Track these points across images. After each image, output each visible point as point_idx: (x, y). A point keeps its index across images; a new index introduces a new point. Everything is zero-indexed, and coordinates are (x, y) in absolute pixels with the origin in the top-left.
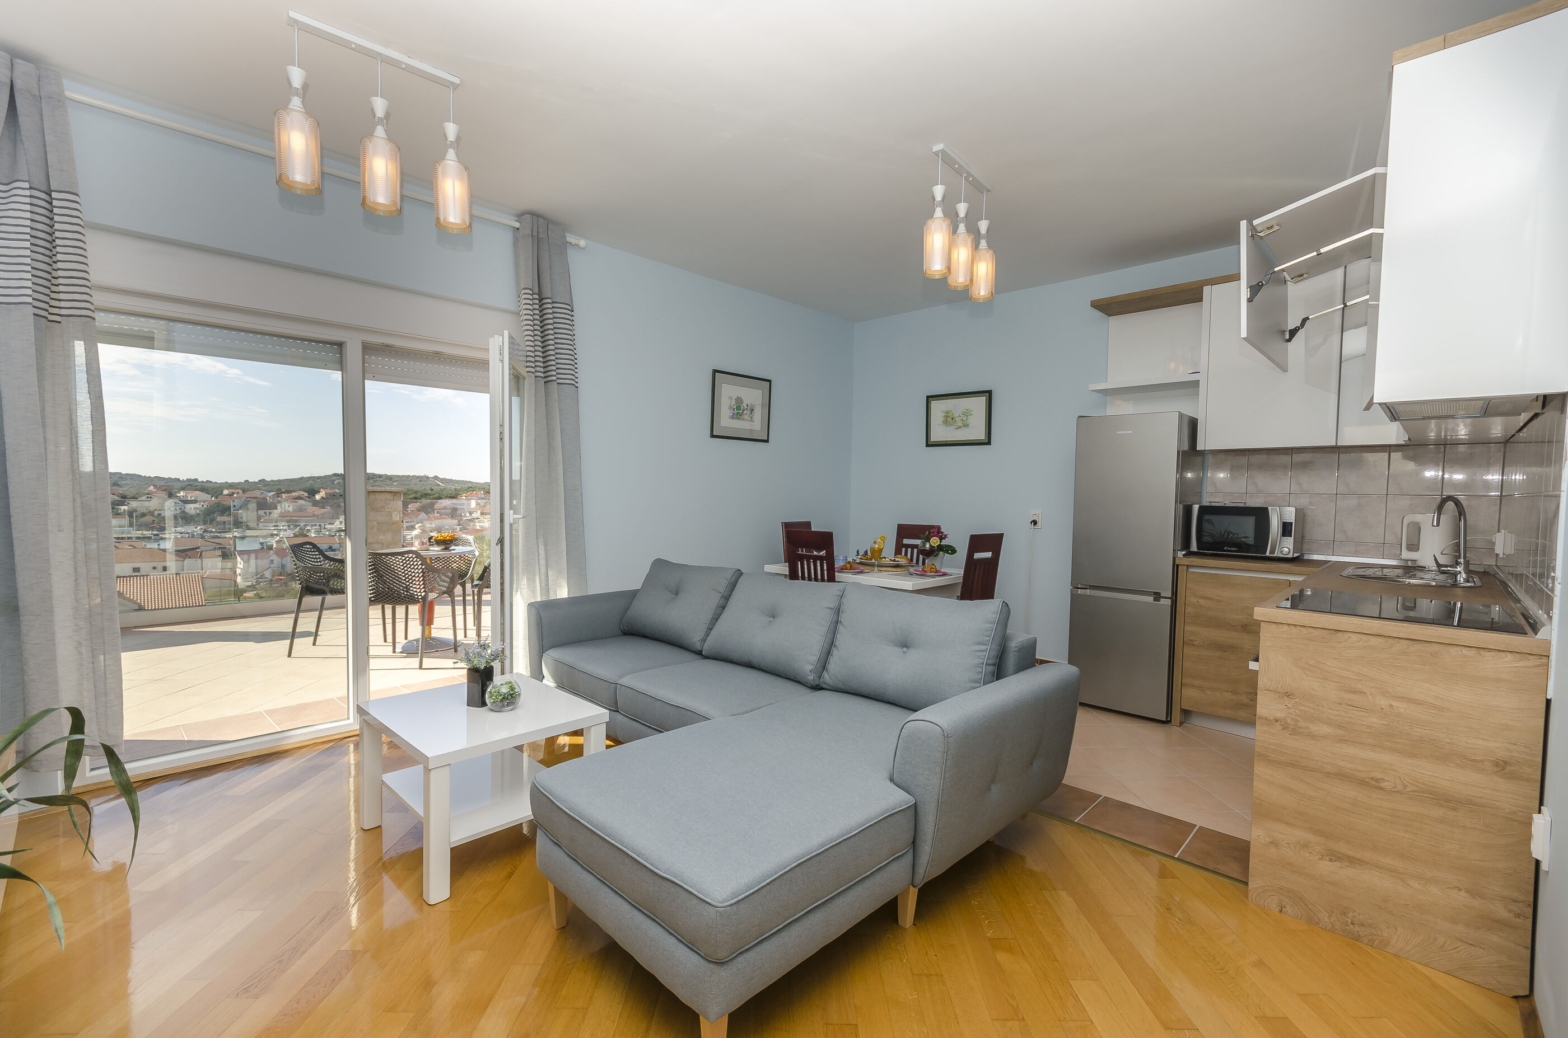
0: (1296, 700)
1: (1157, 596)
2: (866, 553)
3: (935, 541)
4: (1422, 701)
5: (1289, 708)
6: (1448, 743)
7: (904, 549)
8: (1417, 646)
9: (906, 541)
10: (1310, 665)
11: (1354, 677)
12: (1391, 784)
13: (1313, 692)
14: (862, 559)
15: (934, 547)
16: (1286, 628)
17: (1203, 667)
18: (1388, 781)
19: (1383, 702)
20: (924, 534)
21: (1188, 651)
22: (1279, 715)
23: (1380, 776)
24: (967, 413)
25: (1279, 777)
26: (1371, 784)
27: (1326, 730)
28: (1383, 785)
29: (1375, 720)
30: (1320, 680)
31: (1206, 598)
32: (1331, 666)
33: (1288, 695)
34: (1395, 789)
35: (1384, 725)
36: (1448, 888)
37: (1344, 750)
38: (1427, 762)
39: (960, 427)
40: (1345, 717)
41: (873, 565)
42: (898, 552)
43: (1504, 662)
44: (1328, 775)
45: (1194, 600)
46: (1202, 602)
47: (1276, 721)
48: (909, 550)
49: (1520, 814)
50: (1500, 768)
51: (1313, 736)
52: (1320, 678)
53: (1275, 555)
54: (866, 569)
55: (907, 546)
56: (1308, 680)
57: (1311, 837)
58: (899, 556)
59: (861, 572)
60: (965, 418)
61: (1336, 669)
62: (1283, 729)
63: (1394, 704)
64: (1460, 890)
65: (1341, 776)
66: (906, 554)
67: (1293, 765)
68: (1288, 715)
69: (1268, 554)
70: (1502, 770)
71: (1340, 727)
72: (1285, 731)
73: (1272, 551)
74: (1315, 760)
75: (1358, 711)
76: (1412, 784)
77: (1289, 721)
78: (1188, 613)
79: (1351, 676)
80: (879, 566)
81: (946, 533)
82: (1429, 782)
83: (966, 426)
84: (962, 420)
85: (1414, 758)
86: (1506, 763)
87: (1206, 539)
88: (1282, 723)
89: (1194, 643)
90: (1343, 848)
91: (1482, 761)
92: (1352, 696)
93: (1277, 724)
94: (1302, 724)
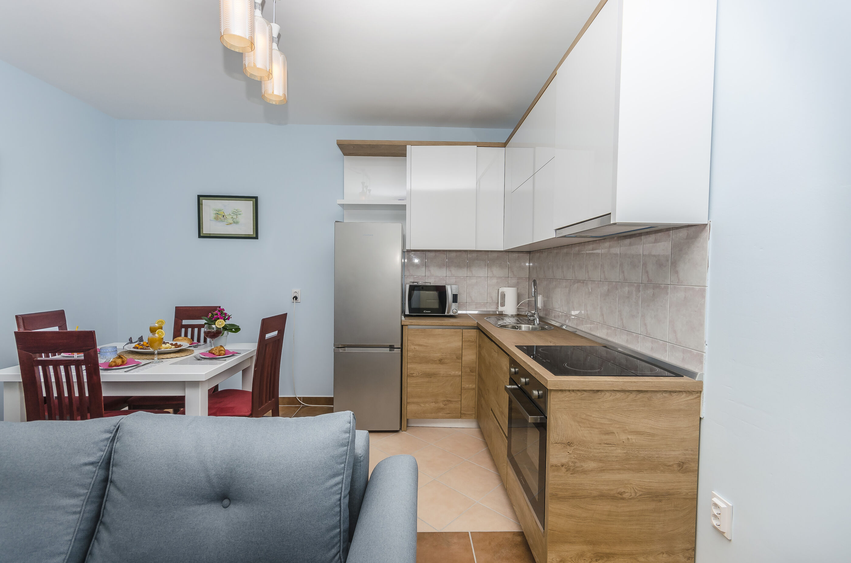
0: (575, 447)
1: (392, 347)
2: (141, 339)
3: (220, 324)
4: (644, 432)
5: (570, 454)
6: (657, 458)
7: (183, 330)
8: (641, 395)
9: (185, 322)
10: (582, 419)
11: (608, 423)
12: (629, 494)
13: (584, 439)
14: (137, 348)
15: (220, 328)
16: (568, 393)
17: (419, 390)
18: (627, 492)
19: (623, 437)
20: (207, 316)
21: (411, 381)
22: (564, 461)
23: (623, 490)
24: (236, 213)
25: (565, 509)
26: (617, 498)
27: (592, 465)
28: (625, 496)
29: (619, 451)
30: (589, 429)
31: (419, 345)
32: (595, 417)
33: (569, 444)
34: (631, 497)
35: (624, 453)
36: (658, 555)
37: (603, 477)
38: (647, 473)
39: (231, 224)
40: (603, 453)
41: (152, 354)
42: (177, 334)
43: (682, 398)
44: (594, 498)
45: (413, 347)
46: (417, 348)
47: (562, 466)
48: (190, 330)
49: (689, 494)
50: (681, 467)
51: (584, 472)
52: (588, 427)
53: (450, 314)
54: (143, 361)
55: (187, 327)
56: (582, 430)
57: (585, 548)
58: (179, 338)
59: (138, 365)
60: (235, 217)
61: (598, 419)
62: (567, 471)
63: (630, 437)
64: (663, 553)
65: (602, 496)
66: (186, 335)
67: (573, 497)
68: (569, 460)
69: (446, 314)
70: (682, 468)
71: (600, 461)
72: (568, 472)
73: (448, 312)
74: (586, 490)
75: (610, 446)
76: (640, 491)
77: (571, 464)
78: (409, 356)
79: (606, 422)
80: (159, 354)
81: (229, 313)
82: (648, 486)
83: (237, 223)
84: (232, 218)
85: (640, 473)
86: (683, 463)
87: (414, 306)
88: (566, 467)
89: (413, 375)
90: (604, 549)
91: (672, 465)
92: (607, 437)
93: (563, 469)
94: (578, 464)
